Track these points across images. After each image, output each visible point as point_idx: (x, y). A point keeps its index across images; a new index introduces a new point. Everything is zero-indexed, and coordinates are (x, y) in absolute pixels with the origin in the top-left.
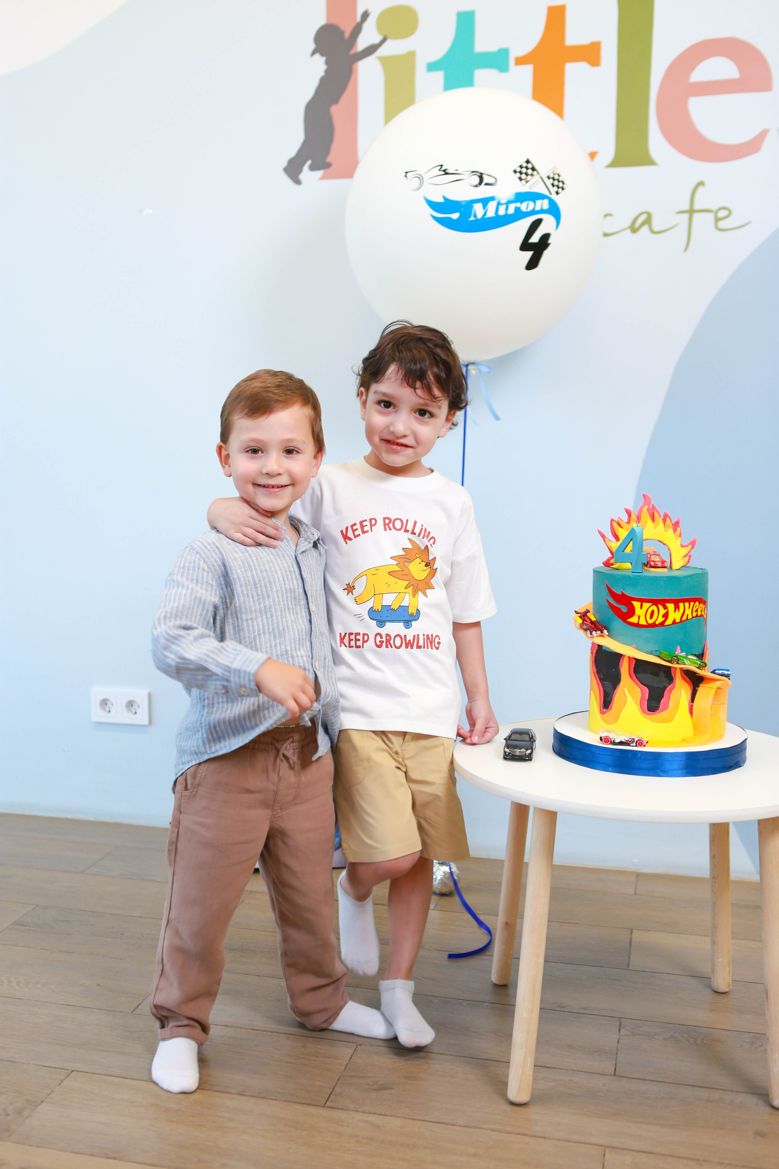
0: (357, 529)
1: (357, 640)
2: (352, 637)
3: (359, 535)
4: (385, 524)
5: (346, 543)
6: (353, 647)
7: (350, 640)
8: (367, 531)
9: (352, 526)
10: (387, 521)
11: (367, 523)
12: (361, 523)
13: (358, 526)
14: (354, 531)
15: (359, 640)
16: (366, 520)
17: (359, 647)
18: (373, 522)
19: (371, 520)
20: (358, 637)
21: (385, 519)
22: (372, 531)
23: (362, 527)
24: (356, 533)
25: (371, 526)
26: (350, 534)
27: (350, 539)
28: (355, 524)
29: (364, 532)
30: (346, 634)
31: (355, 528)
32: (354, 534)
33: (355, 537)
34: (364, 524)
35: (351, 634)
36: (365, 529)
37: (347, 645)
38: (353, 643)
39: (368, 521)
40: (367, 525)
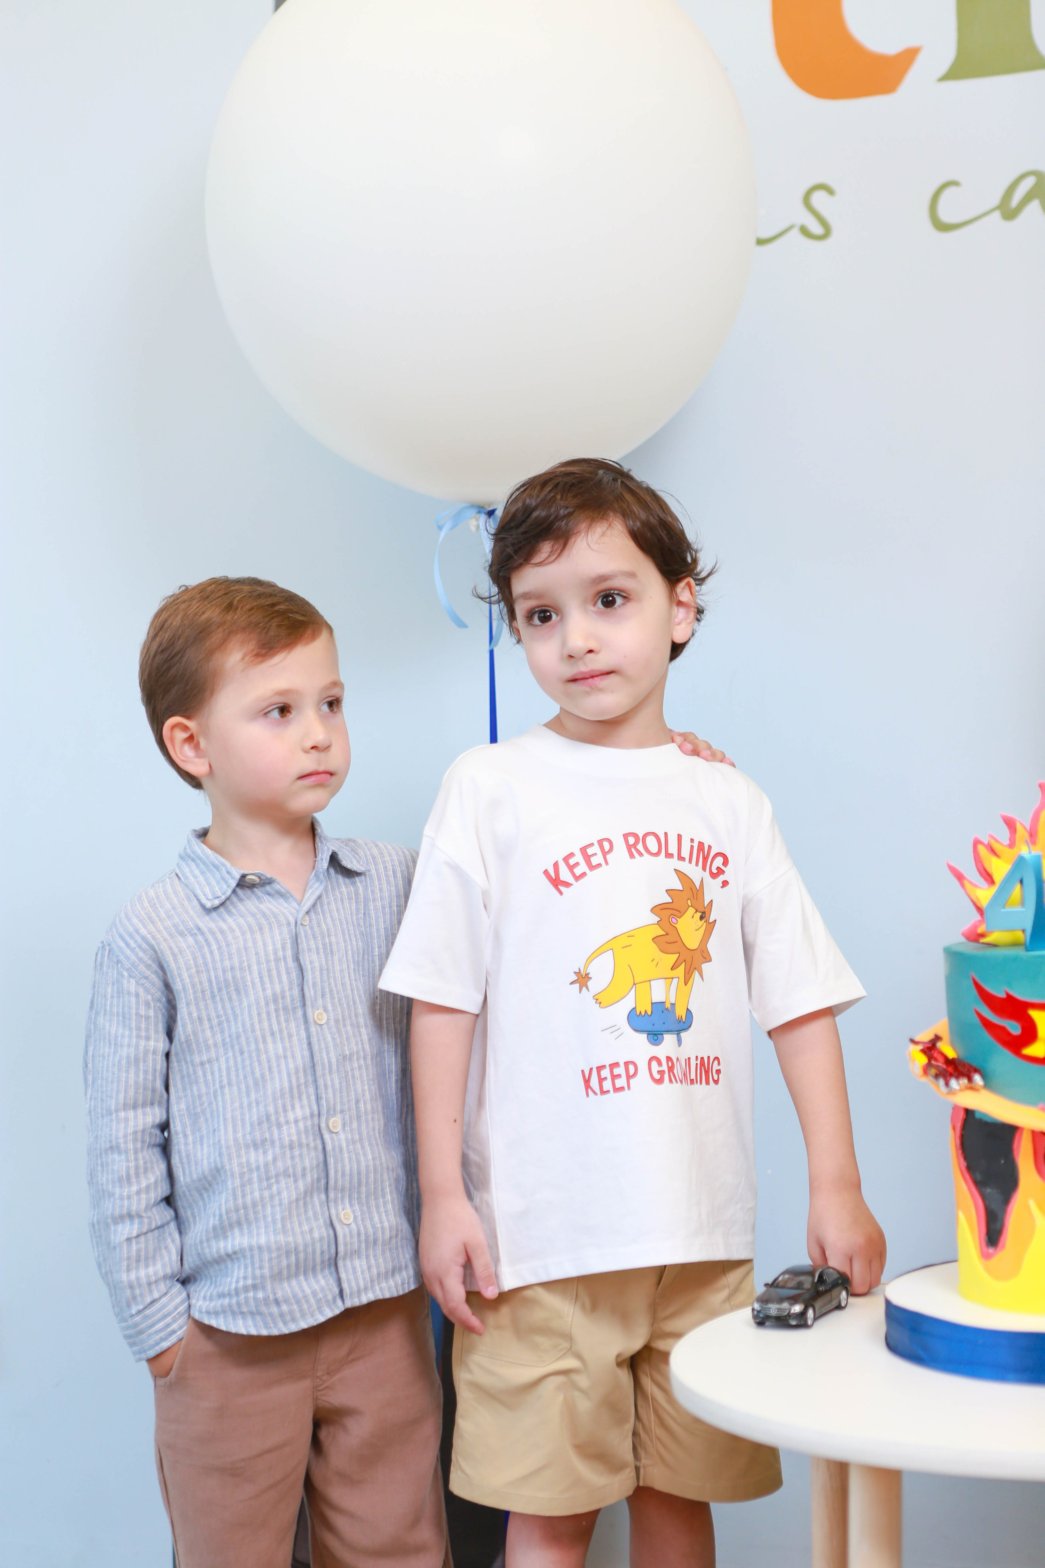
0: (577, 864)
1: (614, 1077)
2: (605, 1073)
3: (584, 874)
4: (629, 847)
5: (561, 893)
6: (608, 1091)
7: (601, 1080)
8: (599, 865)
9: (566, 859)
10: (632, 840)
11: (596, 849)
12: (583, 850)
13: (579, 858)
14: (571, 868)
15: (619, 1076)
16: (592, 845)
17: (622, 1089)
18: (606, 846)
19: (600, 842)
20: (616, 1071)
21: (626, 836)
22: (607, 863)
23: (587, 858)
24: (578, 871)
25: (605, 854)
26: (565, 874)
27: (567, 885)
28: (572, 855)
29: (592, 867)
30: (591, 1069)
31: (572, 862)
32: (573, 874)
33: (577, 878)
34: (590, 851)
35: (600, 1068)
36: (594, 861)
37: (597, 1090)
38: (608, 1085)
39: (596, 845)
40: (595, 854)
